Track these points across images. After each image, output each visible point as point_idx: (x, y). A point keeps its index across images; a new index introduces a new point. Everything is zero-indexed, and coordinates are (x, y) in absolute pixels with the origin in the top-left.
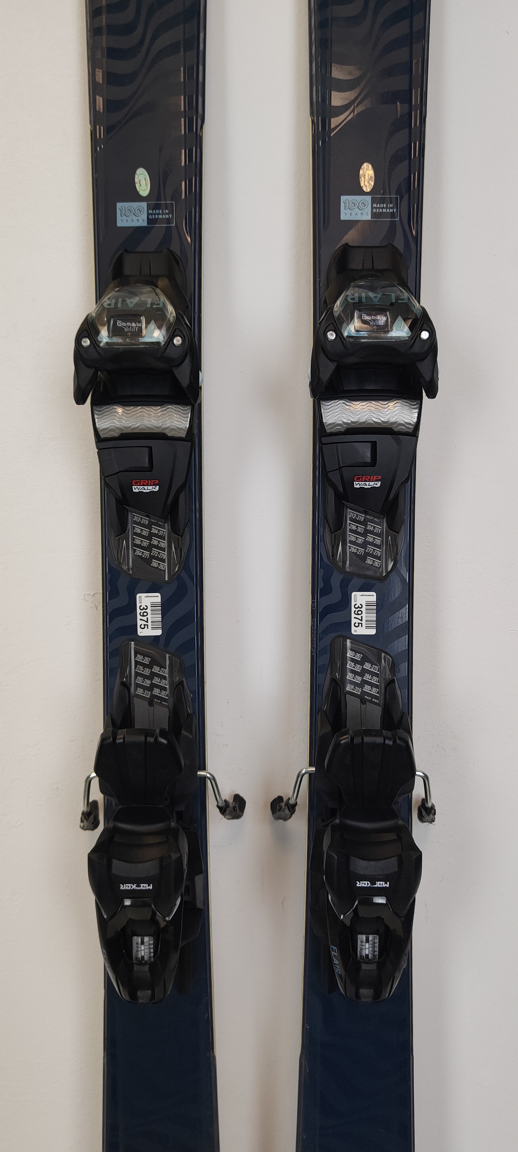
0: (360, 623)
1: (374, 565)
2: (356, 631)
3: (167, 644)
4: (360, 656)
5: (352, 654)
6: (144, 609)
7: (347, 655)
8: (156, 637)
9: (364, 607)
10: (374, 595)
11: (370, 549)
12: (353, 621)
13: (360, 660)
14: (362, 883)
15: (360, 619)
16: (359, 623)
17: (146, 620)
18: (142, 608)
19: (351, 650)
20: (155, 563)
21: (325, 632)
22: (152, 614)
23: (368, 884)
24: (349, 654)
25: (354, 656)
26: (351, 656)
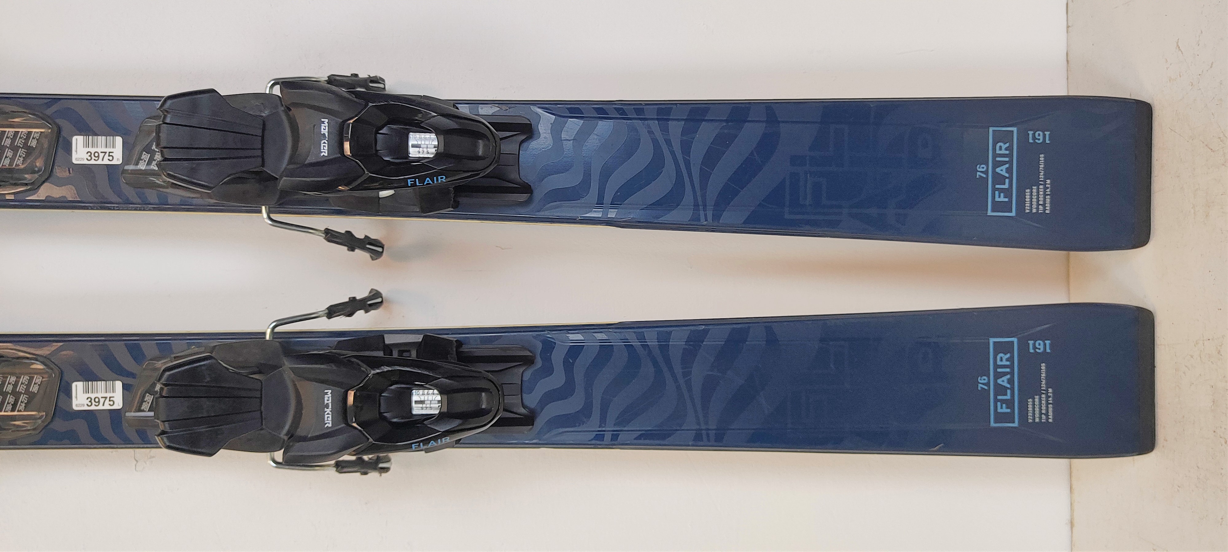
0: (109, 154)
1: (38, 138)
2: (118, 159)
3: (132, 375)
4: (145, 154)
5: (142, 164)
6: (90, 401)
7: (143, 169)
8: (125, 387)
9: (90, 149)
10: (77, 139)
11: (19, 142)
12: (106, 162)
13: (149, 155)
14: (324, 149)
15: (104, 154)
16: (109, 156)
17: (104, 399)
18: (90, 404)
19: (137, 164)
20: (34, 389)
21: (119, 194)
22: (97, 392)
23: (324, 143)
24: (142, 166)
25: (145, 161)
26: (144, 164)
